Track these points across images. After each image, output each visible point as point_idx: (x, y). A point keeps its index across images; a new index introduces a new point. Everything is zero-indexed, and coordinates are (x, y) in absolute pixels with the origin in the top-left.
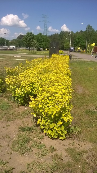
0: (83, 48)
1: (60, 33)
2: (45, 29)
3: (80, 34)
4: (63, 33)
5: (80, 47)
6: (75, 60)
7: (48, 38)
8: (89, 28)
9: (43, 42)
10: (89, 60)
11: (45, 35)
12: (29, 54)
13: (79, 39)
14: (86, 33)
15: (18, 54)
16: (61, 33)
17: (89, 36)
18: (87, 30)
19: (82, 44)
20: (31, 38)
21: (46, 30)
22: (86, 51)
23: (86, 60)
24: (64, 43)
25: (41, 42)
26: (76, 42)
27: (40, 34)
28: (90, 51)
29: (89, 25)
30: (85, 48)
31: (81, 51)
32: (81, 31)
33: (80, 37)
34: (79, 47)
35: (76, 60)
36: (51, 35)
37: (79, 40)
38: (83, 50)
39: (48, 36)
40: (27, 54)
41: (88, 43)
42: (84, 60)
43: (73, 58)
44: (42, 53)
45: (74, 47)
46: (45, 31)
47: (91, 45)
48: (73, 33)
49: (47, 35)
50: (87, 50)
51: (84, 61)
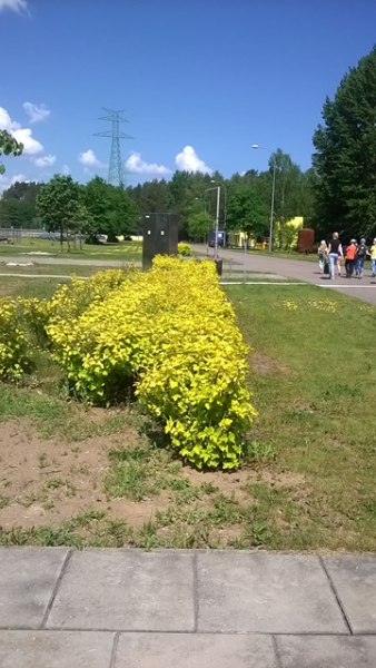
0: (261, 233)
1: (171, 180)
2: (116, 161)
3: (245, 182)
4: (182, 179)
5: (247, 229)
6: (233, 276)
7: (126, 197)
8: (278, 164)
9: (108, 212)
10: (282, 278)
11: (116, 184)
12: (60, 257)
13: (243, 201)
14: (269, 179)
15: (19, 256)
16: (174, 179)
17: (280, 192)
18: (271, 171)
19: (254, 220)
20: (68, 196)
21: (120, 164)
22: (270, 244)
23: (272, 276)
24: (186, 214)
25: (102, 211)
26: (233, 212)
27: (98, 181)
28: (284, 245)
29: (279, 151)
30: (267, 234)
31: (253, 245)
32: (252, 173)
33: (246, 196)
34: (244, 230)
35: (240, 276)
36: (139, 186)
37: (245, 206)
38: (259, 241)
39: (125, 189)
40: (55, 257)
41: (277, 217)
42: (267, 276)
43: (228, 271)
44: (108, 250)
45: (225, 230)
46: (115, 170)
47: (288, 224)
48: (221, 178)
49: (122, 185)
50: (273, 240)
51: (267, 280)
